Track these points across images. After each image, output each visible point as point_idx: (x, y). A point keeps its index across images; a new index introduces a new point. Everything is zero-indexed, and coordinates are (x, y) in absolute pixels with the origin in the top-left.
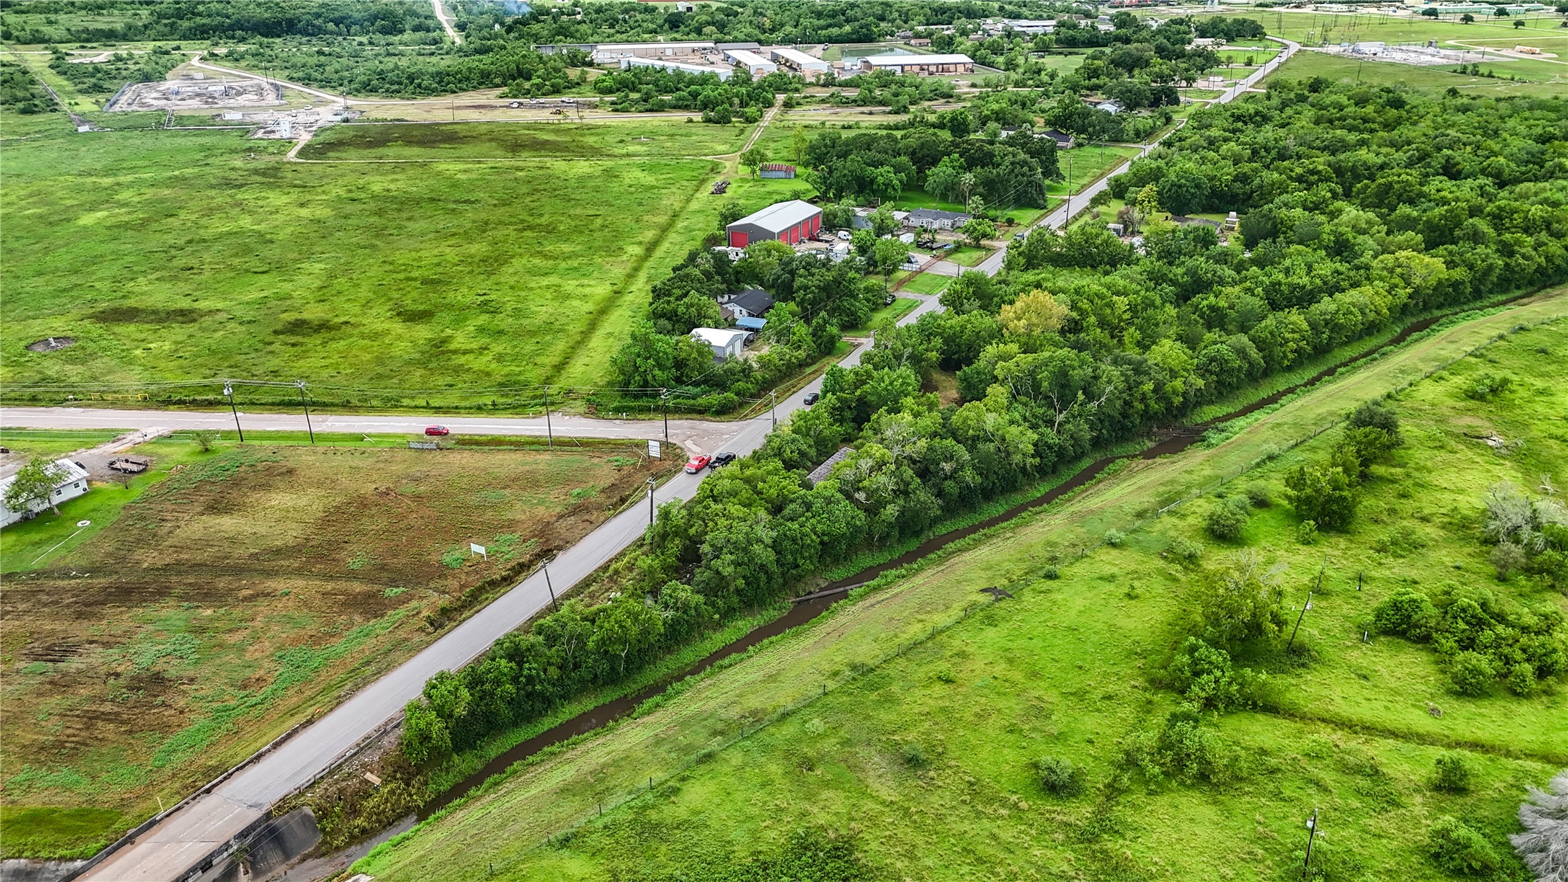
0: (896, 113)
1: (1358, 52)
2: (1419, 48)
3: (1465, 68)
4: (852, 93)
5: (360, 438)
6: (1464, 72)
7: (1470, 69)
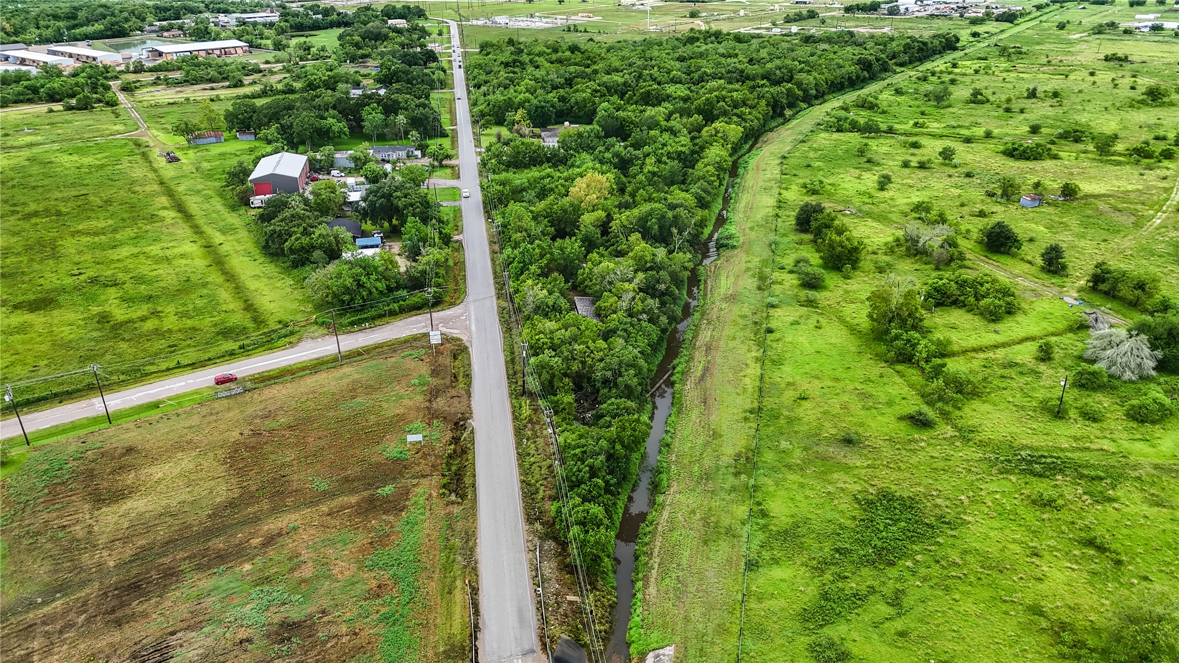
0: (235, 86)
1: (496, 23)
2: (525, 19)
3: (569, 28)
4: (178, 75)
5: (156, 405)
6: (569, 31)
7: (572, 28)
